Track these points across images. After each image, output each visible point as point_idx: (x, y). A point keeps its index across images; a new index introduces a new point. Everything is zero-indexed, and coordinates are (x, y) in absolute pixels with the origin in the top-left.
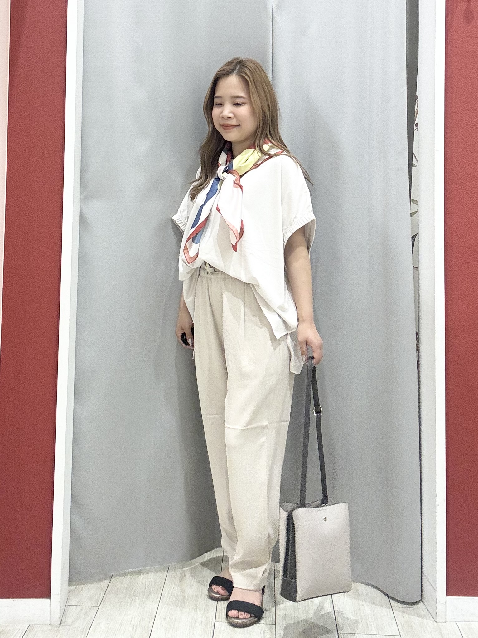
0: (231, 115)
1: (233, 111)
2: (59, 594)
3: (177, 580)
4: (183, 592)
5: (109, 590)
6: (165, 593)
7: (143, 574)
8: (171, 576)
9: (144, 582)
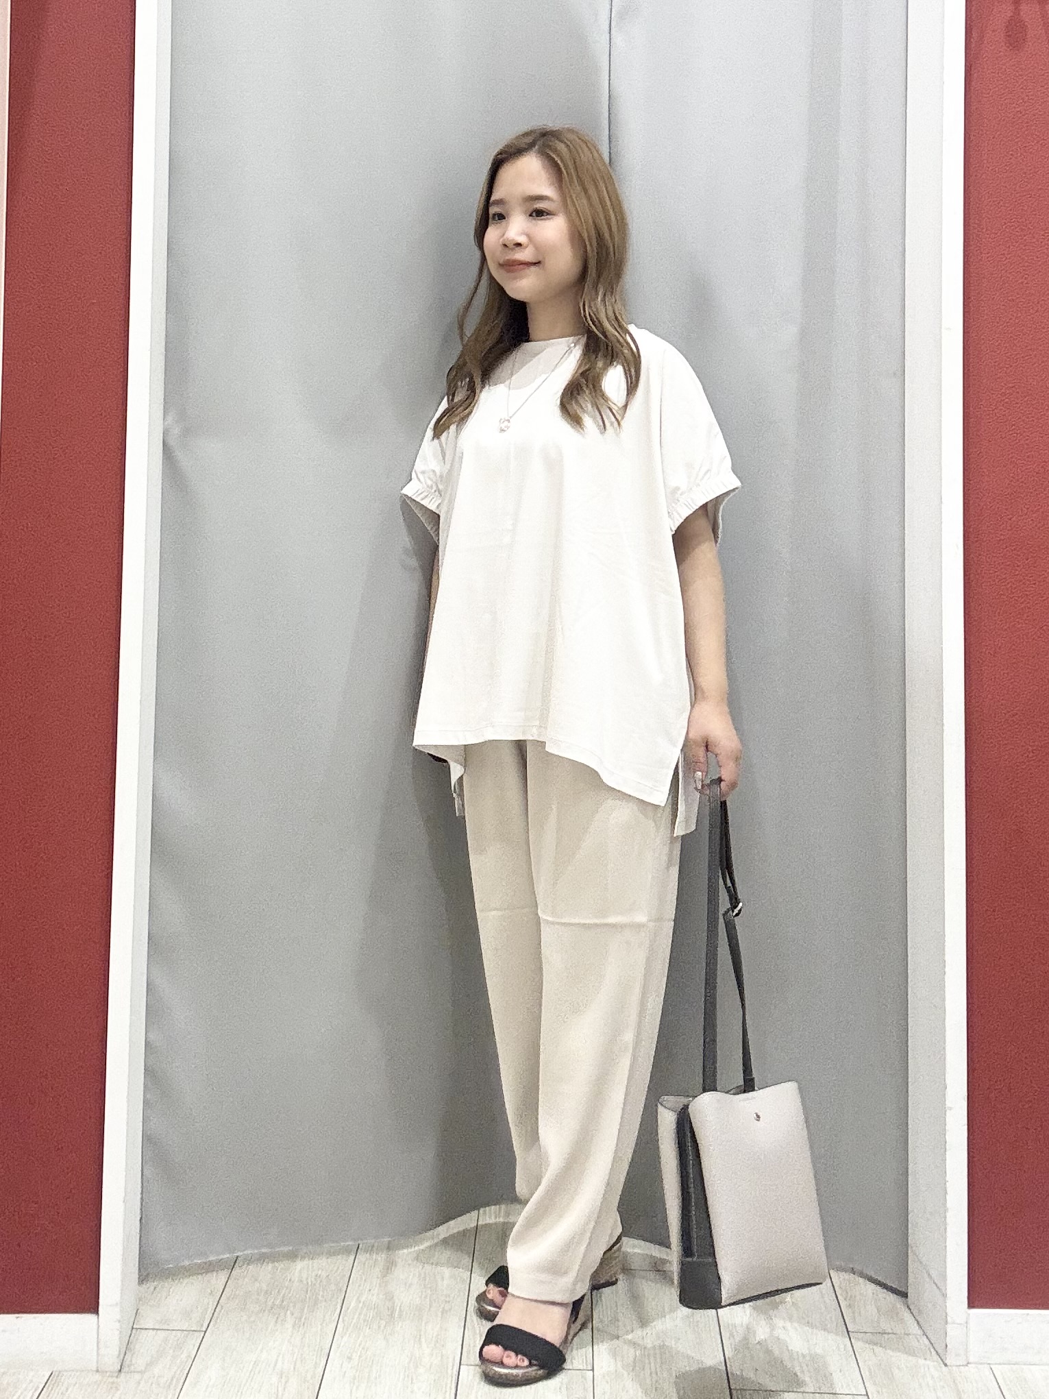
0: (522, 239)
1: (526, 230)
2: (117, 1304)
3: (377, 1271)
4: (390, 1297)
5: (228, 1295)
6: (352, 1303)
7: (303, 1258)
8: (364, 1264)
9: (305, 1276)
